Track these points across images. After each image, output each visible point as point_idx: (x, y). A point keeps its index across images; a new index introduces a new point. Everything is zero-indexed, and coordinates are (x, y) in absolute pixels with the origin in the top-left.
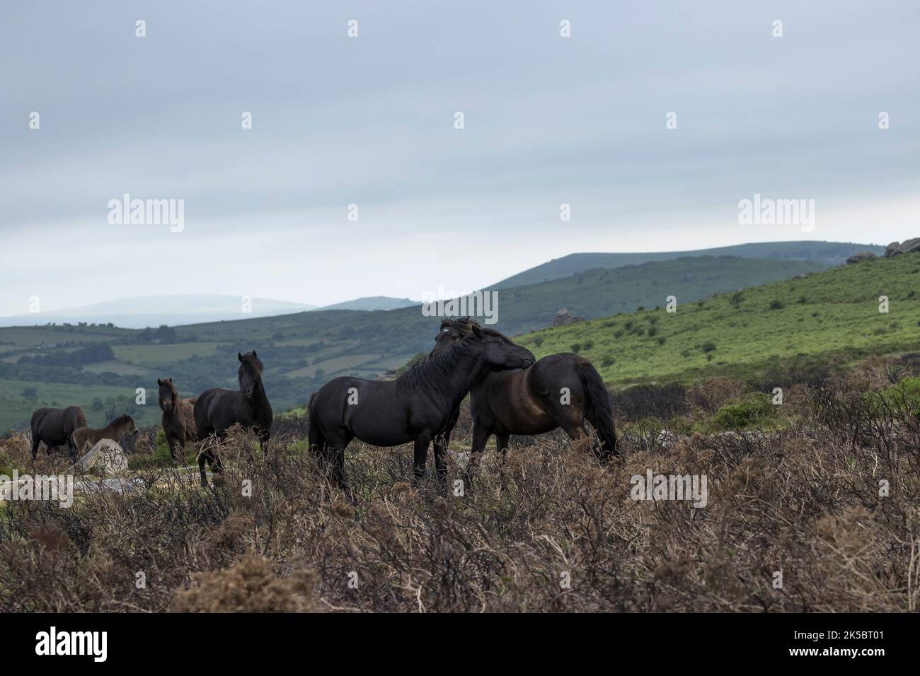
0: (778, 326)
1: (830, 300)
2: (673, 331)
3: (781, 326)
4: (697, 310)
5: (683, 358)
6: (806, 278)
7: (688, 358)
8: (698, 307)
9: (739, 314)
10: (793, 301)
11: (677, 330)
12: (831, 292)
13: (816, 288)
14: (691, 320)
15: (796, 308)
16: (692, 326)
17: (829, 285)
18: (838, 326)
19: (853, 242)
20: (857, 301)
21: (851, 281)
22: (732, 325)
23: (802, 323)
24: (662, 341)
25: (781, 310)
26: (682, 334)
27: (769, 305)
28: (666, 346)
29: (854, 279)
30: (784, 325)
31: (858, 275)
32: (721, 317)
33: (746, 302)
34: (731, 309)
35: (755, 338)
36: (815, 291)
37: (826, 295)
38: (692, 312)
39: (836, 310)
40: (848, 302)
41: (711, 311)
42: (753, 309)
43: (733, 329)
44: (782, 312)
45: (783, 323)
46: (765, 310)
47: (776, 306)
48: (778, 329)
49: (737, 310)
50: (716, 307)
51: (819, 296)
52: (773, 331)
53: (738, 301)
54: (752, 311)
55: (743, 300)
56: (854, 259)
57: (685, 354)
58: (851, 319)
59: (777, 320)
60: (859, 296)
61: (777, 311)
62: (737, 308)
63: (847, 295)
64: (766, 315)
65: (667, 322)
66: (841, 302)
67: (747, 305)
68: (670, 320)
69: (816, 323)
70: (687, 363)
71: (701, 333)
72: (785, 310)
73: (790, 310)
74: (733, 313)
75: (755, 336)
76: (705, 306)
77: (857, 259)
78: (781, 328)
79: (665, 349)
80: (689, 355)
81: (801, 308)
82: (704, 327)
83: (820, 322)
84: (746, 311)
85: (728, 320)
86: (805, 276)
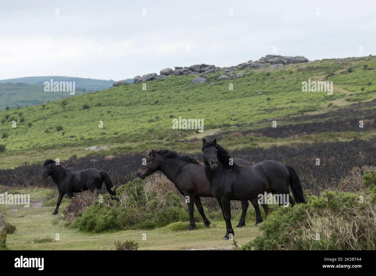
0: (91, 118)
1: (113, 105)
2: (33, 120)
3: (92, 117)
4: (42, 109)
5: (46, 134)
6: (95, 93)
7: (49, 134)
8: (42, 108)
9: (66, 111)
10: (93, 105)
11: (35, 119)
12: (112, 100)
13: (103, 99)
14: (41, 114)
15: (96, 108)
16: (42, 117)
17: (109, 97)
18: (124, 118)
19: (79, 77)
20: (128, 105)
21: (121, 95)
22: (65, 117)
23: (103, 116)
24: (30, 125)
25: (89, 110)
26: (38, 122)
27: (82, 107)
28: (32, 127)
29: (122, 94)
30: (93, 117)
31: (124, 92)
32: (57, 113)
33: (68, 105)
34: (61, 109)
35: (80, 124)
36: (104, 100)
37: (110, 102)
38: (40, 110)
39: (119, 109)
40: (123, 106)
41: (50, 110)
42: (73, 109)
43: (66, 119)
44: (89, 111)
45: (92, 116)
46: (80, 109)
47: (86, 107)
48: (90, 120)
49: (64, 109)
50: (52, 108)
51: (106, 103)
52: (88, 120)
53: (65, 105)
54: (72, 110)
55: (67, 104)
56: (116, 84)
57: (47, 132)
58: (129, 115)
59: (88, 115)
60: (128, 103)
61: (86, 110)
62: (64, 108)
63: (122, 102)
64: (81, 112)
65: (28, 115)
66: (119, 105)
67: (69, 107)
68: (29, 114)
69: (110, 116)
70: (50, 136)
71: (49, 121)
72: (90, 109)
73: (94, 109)
74: (63, 111)
75: (80, 123)
76: (46, 107)
77: (118, 84)
78: (92, 119)
79: (33, 129)
80: (49, 132)
81: (99, 109)
82: (50, 118)
83: (112, 115)
84: (69, 110)
85: (62, 114)
86: (94, 92)
